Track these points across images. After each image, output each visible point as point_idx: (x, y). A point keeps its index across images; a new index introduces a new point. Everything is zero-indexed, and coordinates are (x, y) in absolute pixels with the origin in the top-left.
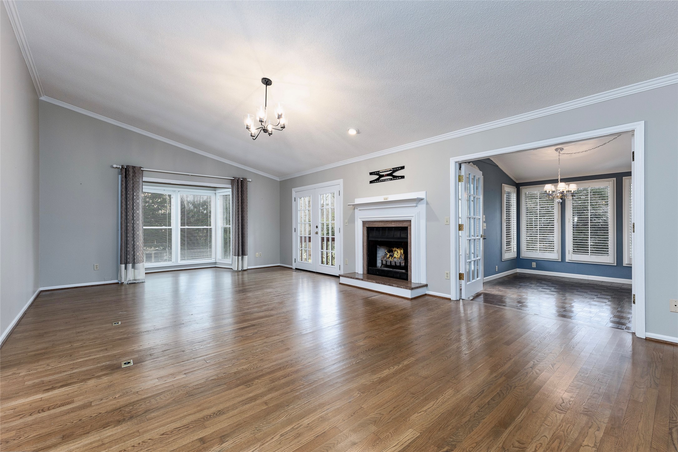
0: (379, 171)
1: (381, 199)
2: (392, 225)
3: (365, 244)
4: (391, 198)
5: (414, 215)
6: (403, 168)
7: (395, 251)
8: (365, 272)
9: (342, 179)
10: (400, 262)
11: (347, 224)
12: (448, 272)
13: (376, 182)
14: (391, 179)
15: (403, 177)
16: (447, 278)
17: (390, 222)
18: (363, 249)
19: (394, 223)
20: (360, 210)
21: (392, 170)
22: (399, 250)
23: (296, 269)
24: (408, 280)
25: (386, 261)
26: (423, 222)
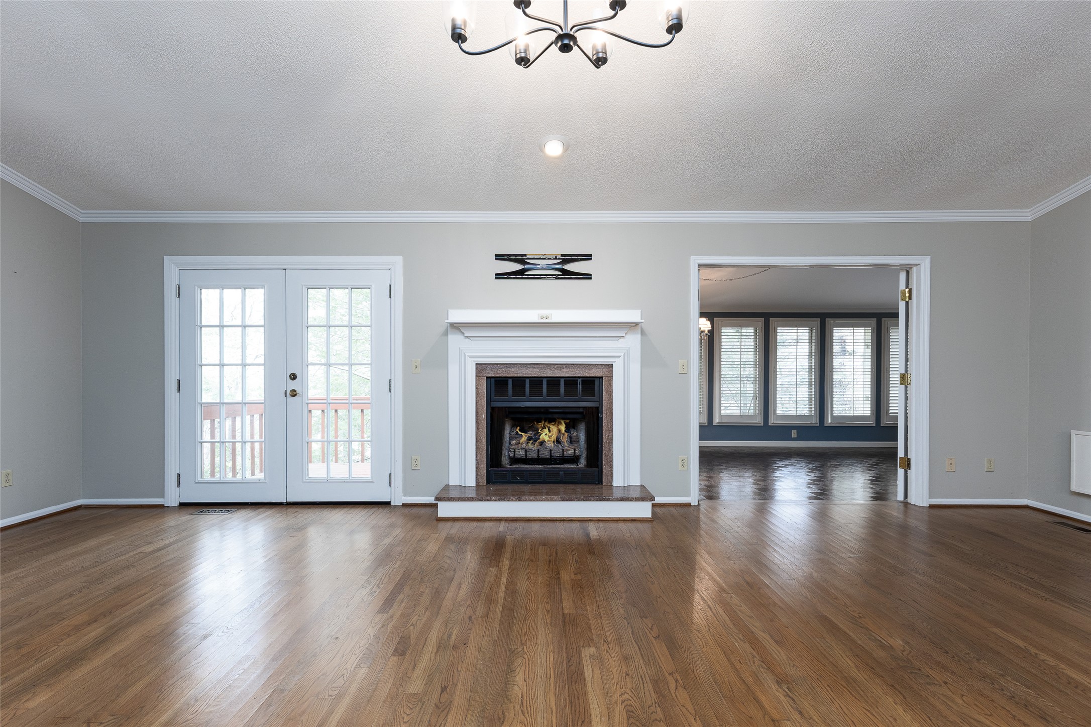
0: (525, 255)
1: (532, 316)
2: (563, 372)
3: (484, 416)
4: (558, 316)
5: (622, 354)
6: (588, 257)
7: (544, 428)
8: (484, 480)
9: (401, 258)
10: (563, 450)
11: (418, 370)
12: (685, 457)
13: (514, 278)
14: (557, 277)
15: (587, 276)
16: (683, 469)
17: (556, 366)
18: (477, 428)
19: (567, 368)
20: (467, 337)
21: (559, 259)
22: (554, 425)
23: (182, 505)
24: (602, 484)
25: (526, 451)
26: (635, 368)
